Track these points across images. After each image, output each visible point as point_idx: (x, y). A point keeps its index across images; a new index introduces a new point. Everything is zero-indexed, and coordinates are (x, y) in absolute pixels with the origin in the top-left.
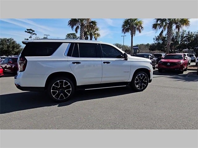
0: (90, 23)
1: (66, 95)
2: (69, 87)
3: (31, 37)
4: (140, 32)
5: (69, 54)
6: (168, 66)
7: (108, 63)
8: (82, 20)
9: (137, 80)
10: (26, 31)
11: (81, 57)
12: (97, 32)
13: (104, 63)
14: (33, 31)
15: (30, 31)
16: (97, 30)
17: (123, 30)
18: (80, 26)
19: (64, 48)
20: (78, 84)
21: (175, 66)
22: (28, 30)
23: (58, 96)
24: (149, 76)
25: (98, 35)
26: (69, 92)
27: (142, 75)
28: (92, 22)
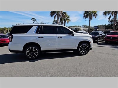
0: (63, 13)
1: (35, 56)
2: (36, 51)
3: (34, 23)
4: (95, 17)
5: (37, 32)
6: (111, 39)
7: (61, 37)
8: (58, 12)
9: (81, 48)
10: (31, 20)
11: (44, 34)
12: (68, 19)
13: (58, 37)
14: (35, 19)
15: (33, 19)
16: (68, 17)
17: (84, 17)
18: (56, 15)
19: (34, 29)
20: (42, 50)
21: (116, 40)
22: (32, 19)
23: (30, 56)
24: (90, 46)
25: (69, 20)
26: (36, 54)
27: (84, 45)
28: (64, 13)
